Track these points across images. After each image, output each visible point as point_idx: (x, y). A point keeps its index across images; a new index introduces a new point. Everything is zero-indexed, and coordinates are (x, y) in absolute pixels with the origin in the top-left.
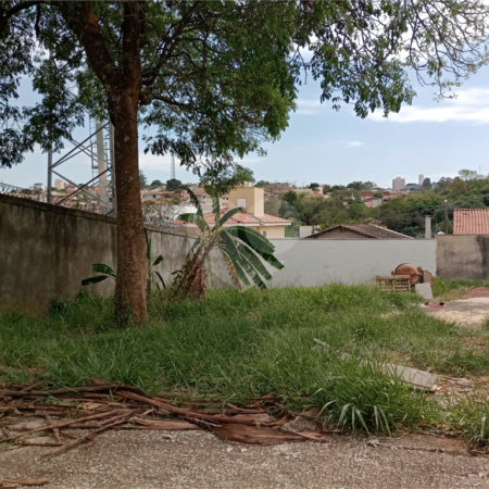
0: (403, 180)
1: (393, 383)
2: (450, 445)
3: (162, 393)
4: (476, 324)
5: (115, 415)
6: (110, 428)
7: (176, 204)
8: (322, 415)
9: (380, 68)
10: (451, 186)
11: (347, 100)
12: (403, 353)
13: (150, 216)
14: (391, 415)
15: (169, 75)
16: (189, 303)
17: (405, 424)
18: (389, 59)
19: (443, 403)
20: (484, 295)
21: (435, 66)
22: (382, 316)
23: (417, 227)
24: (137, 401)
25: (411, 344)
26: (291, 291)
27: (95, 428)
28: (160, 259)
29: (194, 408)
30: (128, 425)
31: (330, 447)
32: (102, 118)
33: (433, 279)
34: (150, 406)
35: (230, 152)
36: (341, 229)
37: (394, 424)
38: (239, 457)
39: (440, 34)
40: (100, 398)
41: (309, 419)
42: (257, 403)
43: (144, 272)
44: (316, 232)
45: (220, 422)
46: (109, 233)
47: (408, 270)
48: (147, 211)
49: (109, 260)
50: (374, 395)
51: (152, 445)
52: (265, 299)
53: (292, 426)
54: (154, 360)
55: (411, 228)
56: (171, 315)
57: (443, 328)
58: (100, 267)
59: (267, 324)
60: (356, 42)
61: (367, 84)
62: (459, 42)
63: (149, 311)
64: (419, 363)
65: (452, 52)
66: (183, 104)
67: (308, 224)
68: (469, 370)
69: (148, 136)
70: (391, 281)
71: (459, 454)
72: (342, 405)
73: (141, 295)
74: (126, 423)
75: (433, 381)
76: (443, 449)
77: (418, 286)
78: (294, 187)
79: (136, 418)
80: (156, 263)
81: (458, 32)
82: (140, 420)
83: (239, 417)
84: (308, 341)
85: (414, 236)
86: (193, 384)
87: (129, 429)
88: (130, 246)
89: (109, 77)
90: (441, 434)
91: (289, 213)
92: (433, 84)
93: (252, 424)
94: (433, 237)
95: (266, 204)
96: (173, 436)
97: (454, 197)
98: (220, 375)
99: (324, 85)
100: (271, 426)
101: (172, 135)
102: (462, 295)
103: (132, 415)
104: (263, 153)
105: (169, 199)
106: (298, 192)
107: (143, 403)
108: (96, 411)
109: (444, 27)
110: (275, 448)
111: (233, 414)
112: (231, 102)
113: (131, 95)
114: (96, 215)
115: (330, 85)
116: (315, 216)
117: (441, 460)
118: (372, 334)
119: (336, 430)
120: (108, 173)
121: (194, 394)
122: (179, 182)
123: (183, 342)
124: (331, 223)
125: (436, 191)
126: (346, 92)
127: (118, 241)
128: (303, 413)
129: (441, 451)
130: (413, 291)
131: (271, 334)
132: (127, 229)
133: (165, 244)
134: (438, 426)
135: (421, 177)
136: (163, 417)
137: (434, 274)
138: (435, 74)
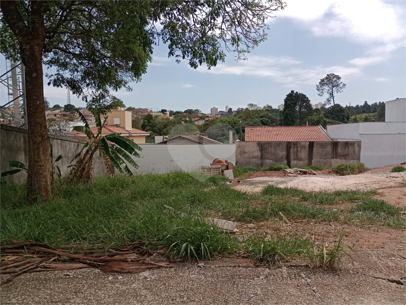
0: (217, 109)
1: (212, 228)
2: (244, 262)
3: (63, 246)
4: (257, 193)
5: (29, 263)
6: (26, 272)
7: (71, 121)
8: (170, 251)
9: (204, 39)
10: (244, 113)
11: (184, 57)
12: (217, 211)
13: (52, 129)
14: (211, 248)
15: (64, 33)
16: (81, 186)
17: (219, 253)
18: (209, 33)
19: (240, 239)
20: (261, 176)
21: (235, 40)
22: (205, 190)
23: (224, 137)
24: (45, 253)
25: (222, 206)
26: (149, 177)
27: (14, 272)
28: (60, 157)
29: (86, 254)
30: (39, 269)
31: (175, 270)
32: (15, 60)
33: (234, 168)
34: (55, 255)
35: (108, 87)
36: (180, 138)
37: (212, 252)
38: (117, 282)
39: (238, 21)
40: (17, 253)
41: (162, 255)
42: (129, 247)
43: (49, 166)
44: (165, 140)
45: (105, 261)
46: (22, 140)
47: (220, 162)
48: (50, 126)
49: (22, 158)
50: (202, 237)
51: (56, 280)
52: (133, 182)
53: (151, 260)
54: (57, 225)
55: (222, 137)
56: (68, 194)
57: (240, 195)
58: (15, 164)
59: (134, 198)
60: (189, 21)
61: (197, 48)
62: (249, 27)
63: (52, 192)
64: (226, 217)
65: (245, 33)
66: (75, 54)
67: (160, 135)
68: (254, 219)
69: (50, 74)
70: (210, 169)
71: (249, 267)
72: (182, 244)
73: (46, 182)
74: (37, 267)
75: (234, 226)
76: (240, 265)
77: (226, 172)
78: (151, 111)
79: (44, 264)
80: (57, 160)
81: (248, 20)
82: (47, 265)
83: (117, 257)
84: (160, 207)
85: (223, 142)
86: (85, 239)
87: (40, 271)
88: (38, 148)
89: (20, 31)
90: (239, 256)
91: (148, 128)
92: (234, 51)
93: (125, 261)
94: (234, 143)
95: (133, 122)
96: (71, 274)
97: (245, 120)
98: (104, 231)
99: (170, 47)
100: (138, 261)
101: (67, 74)
102: (250, 176)
103: (41, 262)
104: (130, 89)
105: (67, 118)
106: (154, 114)
107: (49, 253)
108: (15, 261)
109: (240, 17)
110: (141, 274)
111: (113, 256)
112: (109, 55)
113: (37, 45)
114: (12, 127)
115: (174, 47)
116: (165, 130)
117: (239, 271)
118: (199, 201)
119: (178, 260)
120: (21, 98)
121: (86, 245)
122: (73, 106)
123: (77, 212)
124: (174, 134)
125: (235, 116)
126: (184, 53)
127: (29, 145)
128: (158, 251)
129: (239, 266)
130: (223, 174)
131: (137, 204)
132: (36, 137)
133: (63, 148)
134: (238, 252)
135: (227, 107)
136: (64, 261)
137: (234, 165)
138: (235, 45)
